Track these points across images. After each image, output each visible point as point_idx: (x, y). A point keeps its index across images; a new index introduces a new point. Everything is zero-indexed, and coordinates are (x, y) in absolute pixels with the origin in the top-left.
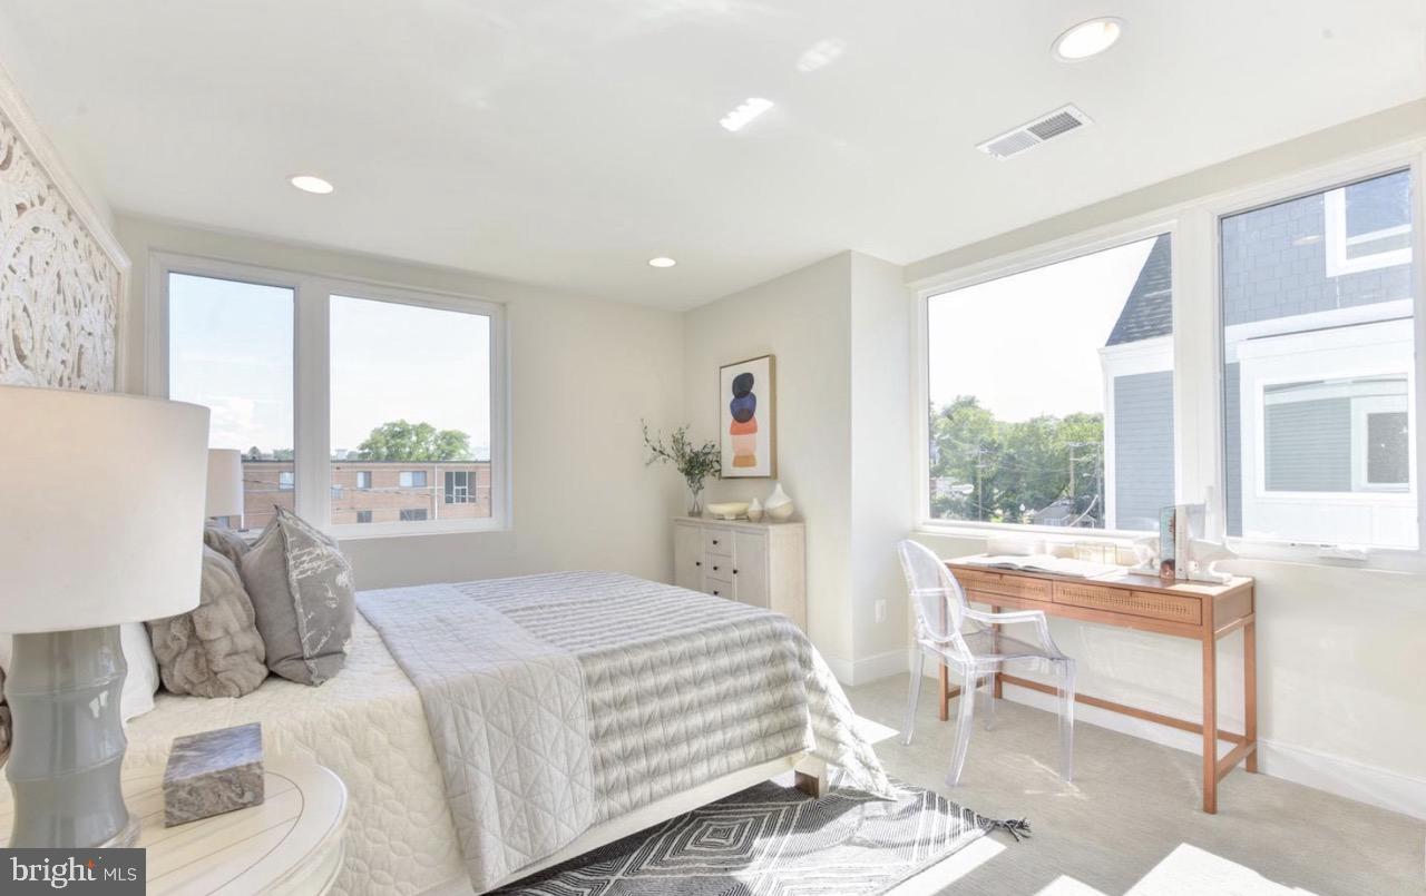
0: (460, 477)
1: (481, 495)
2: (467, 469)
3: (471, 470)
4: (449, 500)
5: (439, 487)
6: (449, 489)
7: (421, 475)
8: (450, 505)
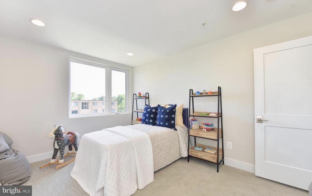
0: (85, 103)
1: (90, 107)
2: (87, 102)
3: (88, 102)
4: (83, 108)
5: (81, 105)
6: (83, 106)
7: (76, 103)
8: (83, 110)
